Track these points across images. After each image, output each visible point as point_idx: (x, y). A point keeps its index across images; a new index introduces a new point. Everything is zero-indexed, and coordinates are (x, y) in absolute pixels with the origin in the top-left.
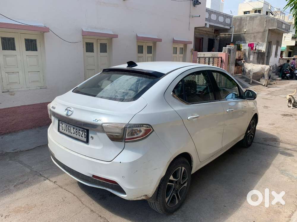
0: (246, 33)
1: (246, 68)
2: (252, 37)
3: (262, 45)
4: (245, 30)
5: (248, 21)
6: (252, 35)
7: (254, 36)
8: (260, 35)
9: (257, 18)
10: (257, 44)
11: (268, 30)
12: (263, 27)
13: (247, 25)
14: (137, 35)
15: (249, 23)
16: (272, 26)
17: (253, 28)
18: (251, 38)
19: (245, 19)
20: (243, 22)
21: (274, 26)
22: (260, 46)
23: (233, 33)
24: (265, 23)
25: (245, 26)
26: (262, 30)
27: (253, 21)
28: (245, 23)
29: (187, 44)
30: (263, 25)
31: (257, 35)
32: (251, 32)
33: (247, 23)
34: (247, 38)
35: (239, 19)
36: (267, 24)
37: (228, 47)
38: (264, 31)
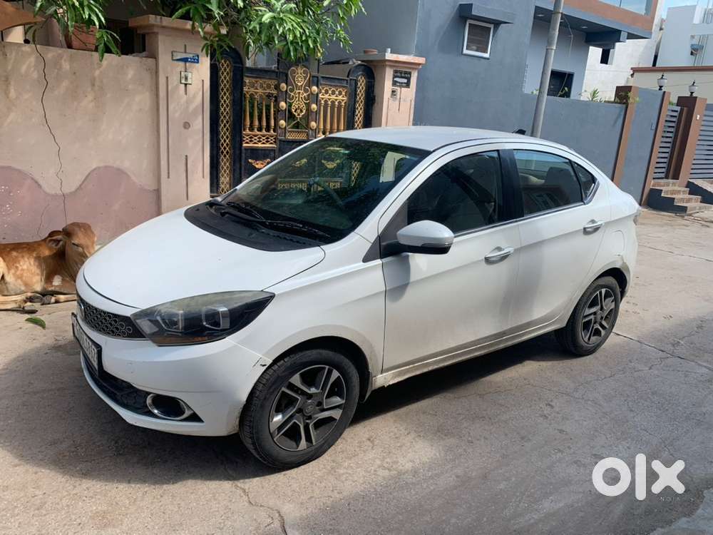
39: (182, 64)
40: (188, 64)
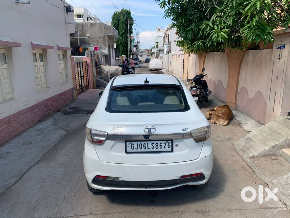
0: (90, 37)
1: (104, 70)
2: (95, 41)
3: (105, 49)
4: (88, 35)
5: (89, 26)
6: (95, 39)
7: (97, 41)
8: (101, 40)
9: (97, 25)
10: (101, 48)
11: (107, 36)
12: (103, 33)
13: (89, 30)
14: (31, 42)
15: (90, 29)
16: (110, 33)
17: (94, 33)
18: (94, 43)
19: (86, 25)
20: (85, 27)
21: (111, 33)
22: (103, 49)
23: (79, 38)
24: (104, 30)
25: (87, 31)
26: (102, 36)
27: (94, 27)
28: (87, 29)
29: (67, 50)
30: (103, 31)
31: (99, 40)
32: (93, 37)
33: (89, 29)
34: (91, 43)
35: (81, 25)
36: (106, 30)
37: (88, 51)
38: (104, 37)
39: (279, 49)
40: (281, 49)
